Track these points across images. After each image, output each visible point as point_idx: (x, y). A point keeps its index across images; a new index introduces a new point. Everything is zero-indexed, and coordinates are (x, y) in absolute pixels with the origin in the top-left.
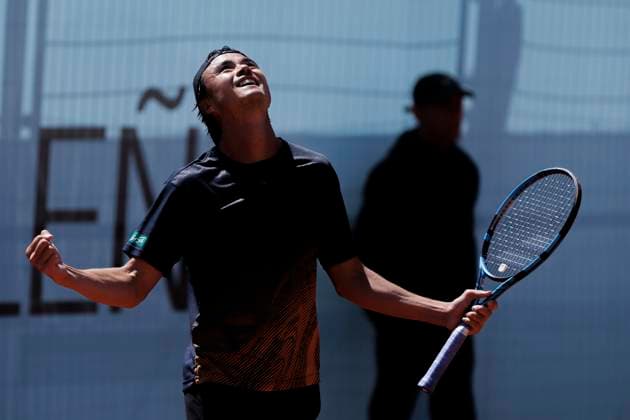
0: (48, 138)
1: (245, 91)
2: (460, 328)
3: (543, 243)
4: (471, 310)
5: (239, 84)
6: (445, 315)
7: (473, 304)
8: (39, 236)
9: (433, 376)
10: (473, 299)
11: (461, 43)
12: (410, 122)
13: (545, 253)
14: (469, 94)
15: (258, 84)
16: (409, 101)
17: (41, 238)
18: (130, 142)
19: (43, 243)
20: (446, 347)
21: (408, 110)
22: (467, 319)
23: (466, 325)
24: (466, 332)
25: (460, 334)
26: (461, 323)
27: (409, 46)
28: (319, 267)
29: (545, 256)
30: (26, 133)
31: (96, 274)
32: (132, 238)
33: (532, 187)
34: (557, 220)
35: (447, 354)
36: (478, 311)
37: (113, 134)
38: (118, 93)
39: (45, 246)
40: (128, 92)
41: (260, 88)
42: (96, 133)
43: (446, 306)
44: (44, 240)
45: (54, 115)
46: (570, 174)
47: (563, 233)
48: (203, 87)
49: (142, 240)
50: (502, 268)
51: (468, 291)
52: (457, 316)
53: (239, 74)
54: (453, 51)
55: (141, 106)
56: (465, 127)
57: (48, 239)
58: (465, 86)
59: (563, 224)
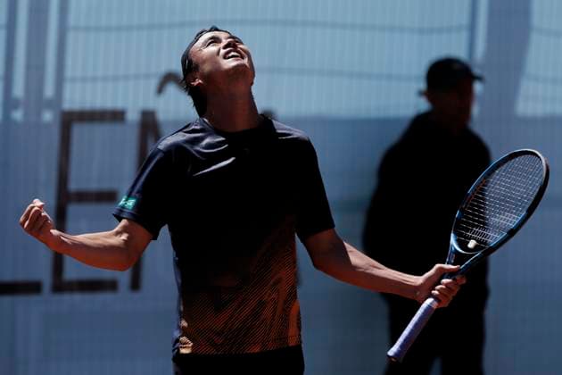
0: (69, 120)
1: (230, 63)
2: (429, 301)
3: (511, 220)
4: (440, 284)
5: (225, 57)
6: (416, 288)
7: (442, 278)
8: (32, 205)
9: (402, 346)
10: (443, 274)
11: (472, 28)
12: (423, 105)
13: (512, 229)
14: (480, 79)
15: (243, 58)
16: (422, 85)
17: (33, 207)
18: (149, 125)
19: (36, 211)
20: (415, 319)
21: (421, 94)
22: (436, 292)
23: (436, 298)
24: (435, 305)
25: (429, 307)
26: (431, 296)
27: (421, 31)
28: (298, 240)
29: (512, 233)
30: (48, 116)
31: (89, 238)
32: (122, 203)
33: (503, 168)
34: (525, 198)
35: (416, 325)
36: (446, 285)
37: (133, 116)
38: (137, 77)
39: (38, 213)
40: (147, 76)
41: (246, 61)
42: (117, 116)
43: (417, 280)
44: (36, 208)
45: (75, 99)
46: (540, 155)
47: (530, 211)
48: (190, 62)
49: (131, 203)
50: (472, 244)
51: (438, 266)
52: (427, 289)
53: (225, 47)
54: (464, 36)
55: (160, 90)
56: (476, 110)
57: (41, 207)
58: (477, 71)
59: (530, 202)
